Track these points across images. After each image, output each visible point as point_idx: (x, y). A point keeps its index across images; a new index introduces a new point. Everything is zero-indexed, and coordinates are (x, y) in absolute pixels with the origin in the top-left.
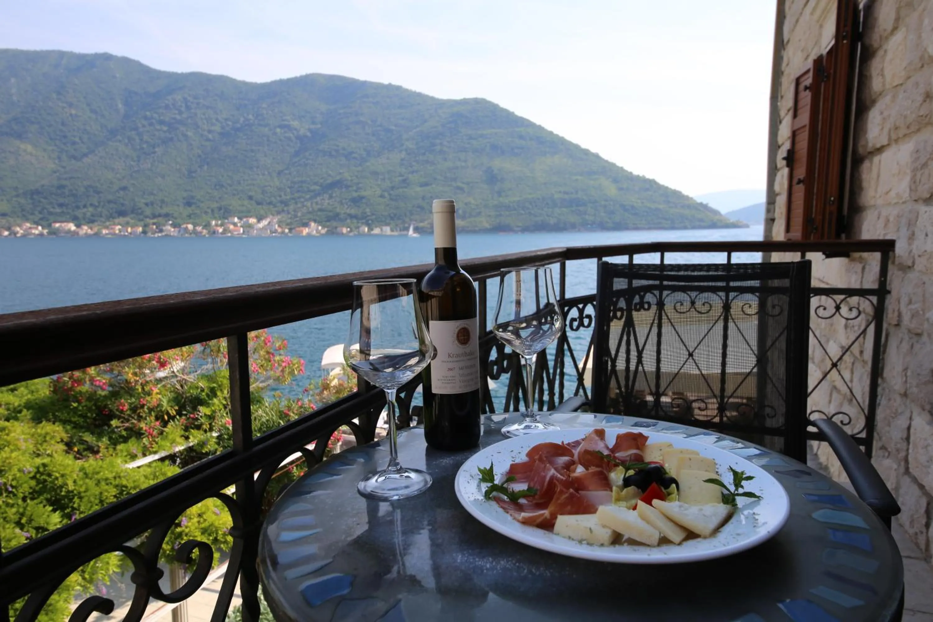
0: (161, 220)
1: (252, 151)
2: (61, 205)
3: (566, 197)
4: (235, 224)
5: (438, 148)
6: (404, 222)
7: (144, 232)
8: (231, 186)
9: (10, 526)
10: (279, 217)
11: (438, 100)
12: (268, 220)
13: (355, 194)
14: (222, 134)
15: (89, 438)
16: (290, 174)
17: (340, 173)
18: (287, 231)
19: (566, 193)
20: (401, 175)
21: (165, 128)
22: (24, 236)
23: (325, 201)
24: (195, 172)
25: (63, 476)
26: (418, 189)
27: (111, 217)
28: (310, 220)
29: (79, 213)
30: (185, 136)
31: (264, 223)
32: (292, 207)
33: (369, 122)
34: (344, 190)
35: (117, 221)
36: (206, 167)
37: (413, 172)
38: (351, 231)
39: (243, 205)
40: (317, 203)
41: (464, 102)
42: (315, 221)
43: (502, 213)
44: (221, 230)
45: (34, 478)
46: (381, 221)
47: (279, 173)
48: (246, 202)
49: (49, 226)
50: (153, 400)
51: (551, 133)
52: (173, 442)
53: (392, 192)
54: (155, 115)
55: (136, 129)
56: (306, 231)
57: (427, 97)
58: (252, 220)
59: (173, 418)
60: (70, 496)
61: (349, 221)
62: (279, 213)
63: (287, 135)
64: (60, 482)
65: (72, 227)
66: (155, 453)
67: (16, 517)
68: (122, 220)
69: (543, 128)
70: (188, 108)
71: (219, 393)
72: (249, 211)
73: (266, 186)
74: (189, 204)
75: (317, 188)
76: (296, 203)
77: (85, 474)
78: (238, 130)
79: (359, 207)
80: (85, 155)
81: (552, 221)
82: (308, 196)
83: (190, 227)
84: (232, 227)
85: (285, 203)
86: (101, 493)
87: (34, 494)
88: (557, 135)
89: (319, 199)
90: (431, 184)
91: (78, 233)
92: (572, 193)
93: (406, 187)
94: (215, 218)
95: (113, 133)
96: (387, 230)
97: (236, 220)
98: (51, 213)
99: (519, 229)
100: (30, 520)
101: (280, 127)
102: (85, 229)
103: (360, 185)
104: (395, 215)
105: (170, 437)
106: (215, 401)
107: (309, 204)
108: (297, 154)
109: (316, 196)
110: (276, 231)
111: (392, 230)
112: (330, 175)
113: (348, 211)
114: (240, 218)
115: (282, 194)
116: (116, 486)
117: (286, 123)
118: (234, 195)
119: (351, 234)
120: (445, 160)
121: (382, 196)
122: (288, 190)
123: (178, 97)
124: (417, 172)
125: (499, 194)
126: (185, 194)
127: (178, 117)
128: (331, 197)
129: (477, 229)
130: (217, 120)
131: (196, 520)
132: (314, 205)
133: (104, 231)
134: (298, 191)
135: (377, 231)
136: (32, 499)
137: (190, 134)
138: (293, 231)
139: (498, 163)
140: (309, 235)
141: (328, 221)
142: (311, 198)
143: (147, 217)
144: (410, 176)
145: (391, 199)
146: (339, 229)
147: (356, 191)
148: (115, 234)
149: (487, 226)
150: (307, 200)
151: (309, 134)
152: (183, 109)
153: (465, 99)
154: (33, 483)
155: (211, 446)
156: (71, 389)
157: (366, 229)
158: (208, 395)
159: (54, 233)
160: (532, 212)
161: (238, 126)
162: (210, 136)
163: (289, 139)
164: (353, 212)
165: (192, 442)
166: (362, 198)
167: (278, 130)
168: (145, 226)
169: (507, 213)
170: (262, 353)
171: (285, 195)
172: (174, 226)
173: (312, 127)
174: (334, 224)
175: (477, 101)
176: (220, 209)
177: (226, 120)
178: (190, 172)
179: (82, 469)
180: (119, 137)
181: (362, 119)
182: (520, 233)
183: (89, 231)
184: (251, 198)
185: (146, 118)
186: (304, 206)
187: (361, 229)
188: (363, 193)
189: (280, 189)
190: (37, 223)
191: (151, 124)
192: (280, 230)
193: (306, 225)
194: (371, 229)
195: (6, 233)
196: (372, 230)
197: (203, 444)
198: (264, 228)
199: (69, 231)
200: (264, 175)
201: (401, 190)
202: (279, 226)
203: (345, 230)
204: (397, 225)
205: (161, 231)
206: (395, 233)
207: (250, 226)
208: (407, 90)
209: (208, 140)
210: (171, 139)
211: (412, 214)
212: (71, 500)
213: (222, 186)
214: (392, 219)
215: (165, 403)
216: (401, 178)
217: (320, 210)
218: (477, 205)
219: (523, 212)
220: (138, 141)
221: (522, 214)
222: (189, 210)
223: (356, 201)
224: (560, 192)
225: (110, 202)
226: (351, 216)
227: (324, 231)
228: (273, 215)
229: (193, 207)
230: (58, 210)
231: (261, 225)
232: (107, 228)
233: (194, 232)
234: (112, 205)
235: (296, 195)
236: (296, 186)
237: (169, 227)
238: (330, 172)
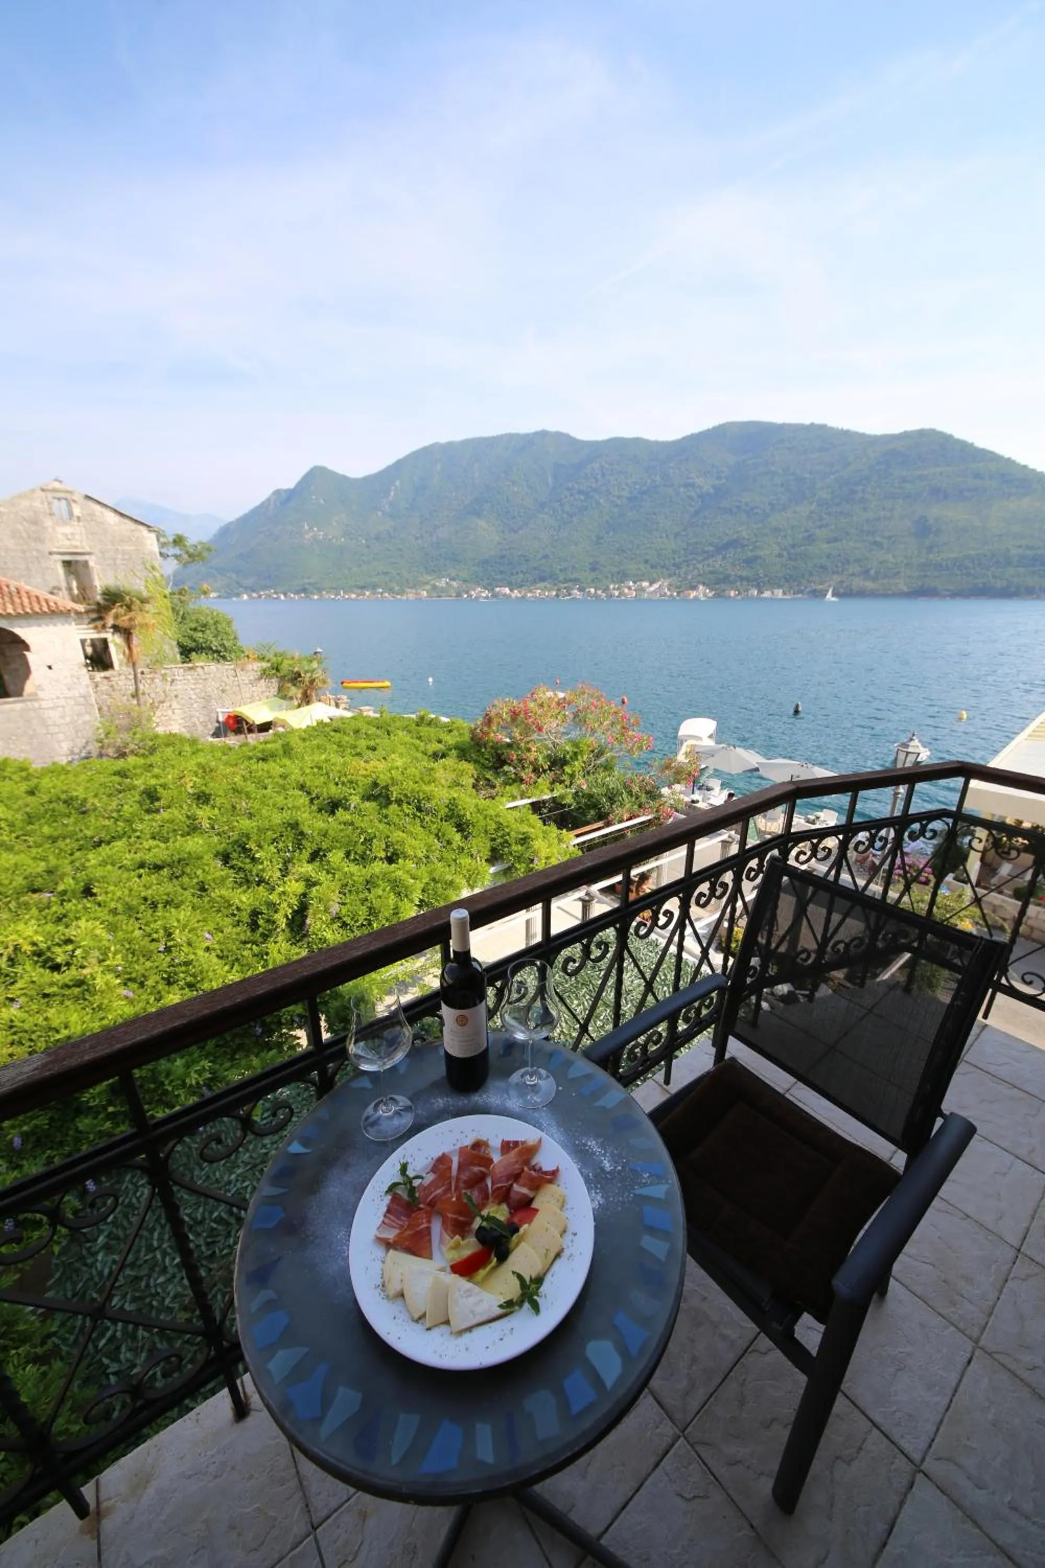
0: (570, 584)
1: (655, 514)
2: (502, 572)
3: (1029, 552)
4: (629, 588)
5: (859, 495)
6: (800, 584)
7: (557, 596)
8: (630, 550)
9: (432, 837)
10: (670, 580)
11: (870, 436)
12: (660, 583)
13: (750, 554)
14: (630, 499)
15: (489, 775)
16: (687, 535)
17: (738, 532)
18: (675, 594)
19: (1031, 548)
20: (807, 531)
21: (582, 497)
22: (476, 598)
23: (717, 563)
24: (602, 538)
25: (464, 809)
26: (825, 546)
27: (535, 582)
28: (699, 583)
29: (513, 579)
30: (598, 503)
31: (656, 586)
32: (682, 571)
33: (780, 471)
34: (739, 550)
35: (538, 585)
36: (611, 534)
37: (821, 527)
38: (740, 593)
39: (639, 569)
40: (709, 565)
41: (905, 436)
42: (704, 584)
43: (929, 573)
44: (617, 593)
45: (447, 807)
46: (773, 583)
47: (677, 535)
48: (642, 566)
49: (493, 589)
50: (532, 756)
51: (1025, 467)
52: (542, 791)
53: (792, 551)
54: (576, 486)
55: (559, 501)
56: (693, 594)
57: (857, 434)
58: (645, 584)
59: (544, 771)
60: (468, 824)
61: (738, 584)
62: (670, 576)
63: (689, 494)
64: (462, 813)
65: (507, 590)
66: (529, 798)
67: (436, 831)
68: (542, 585)
69: (1014, 462)
70: (603, 475)
71: (579, 757)
72: (643, 575)
73: (661, 549)
74: (593, 569)
75: (711, 548)
76: (688, 566)
77: (478, 810)
78: (643, 493)
79: (752, 568)
80: (521, 528)
81: (999, 584)
82: (700, 558)
83: (593, 590)
84: (626, 590)
85: (678, 566)
86: (486, 826)
87: (447, 818)
88: (1034, 470)
89: (711, 561)
90: (841, 540)
91: (510, 596)
92: (1039, 548)
93: (809, 545)
94: (614, 582)
95: (542, 505)
96: (779, 593)
97: (631, 583)
98: (494, 579)
99: (949, 593)
100: (444, 835)
101: (686, 486)
102: (516, 593)
103: (758, 544)
104: (791, 576)
105: (540, 787)
106: (576, 763)
107: (700, 566)
108: (697, 513)
109: (707, 558)
110: (665, 595)
111: (784, 593)
112: (727, 535)
113: (740, 573)
114: (635, 582)
115: (676, 556)
116: (496, 823)
117: (690, 481)
118: (632, 559)
119: (739, 597)
120: (865, 509)
121: (780, 556)
122: (683, 552)
123: (596, 465)
124: (826, 526)
125: (930, 549)
126: (591, 560)
127: (594, 485)
128: (724, 558)
129: (890, 592)
130: (627, 484)
131: (544, 861)
132: (706, 567)
133: (529, 595)
134: (691, 554)
135: (767, 594)
136: (446, 821)
137: (602, 501)
138: (681, 595)
139: (934, 511)
140: (696, 599)
141: (717, 583)
142: (703, 560)
143: (560, 582)
144: (817, 531)
145: (790, 559)
146: (727, 592)
147: (751, 551)
148: (536, 597)
149: (905, 589)
150: (699, 562)
151: (712, 491)
152: (599, 477)
153: (906, 432)
154: (447, 810)
155: (569, 800)
156: (480, 739)
157: (756, 592)
158: (571, 758)
159: (495, 596)
160: (972, 572)
161: (645, 488)
162: (619, 502)
163: (691, 498)
164: (744, 574)
165: (556, 794)
166: (757, 558)
167: (682, 490)
168: (559, 590)
169: (936, 574)
170: (619, 727)
171: (679, 558)
172: (580, 590)
173: (717, 482)
174: (723, 586)
175: (922, 433)
176: (618, 573)
177: (635, 483)
178: (599, 538)
179: (477, 805)
180: (546, 510)
181: (773, 468)
182: (948, 598)
183: (519, 595)
184: (646, 562)
185: (568, 489)
186: (695, 568)
187: (750, 592)
188: (761, 553)
189: (674, 552)
190: (486, 588)
191: (572, 495)
192: (669, 593)
193: (694, 588)
194: (760, 592)
195: (465, 596)
196: (762, 593)
197: (563, 797)
198: (655, 592)
199: (505, 595)
200: (661, 537)
201: (803, 548)
202: (669, 589)
203: (732, 593)
204: (791, 588)
205: (570, 594)
206: (788, 597)
207: (642, 590)
208: (832, 429)
209: (617, 505)
210: (586, 509)
211: (811, 574)
212: (468, 826)
213: (623, 551)
214: (787, 581)
215: (540, 759)
216: (806, 534)
217: (711, 572)
218: (896, 564)
219: (959, 573)
220: (560, 512)
221: (957, 575)
222: (593, 575)
223: (749, 562)
224: (1020, 547)
225: (535, 568)
226: (742, 579)
227: (710, 595)
228: (664, 578)
229: (597, 572)
230: (499, 577)
231: (652, 589)
232: (530, 591)
233: (596, 595)
234: (537, 572)
235: (691, 557)
236: (691, 548)
237: (576, 591)
238: (728, 532)
